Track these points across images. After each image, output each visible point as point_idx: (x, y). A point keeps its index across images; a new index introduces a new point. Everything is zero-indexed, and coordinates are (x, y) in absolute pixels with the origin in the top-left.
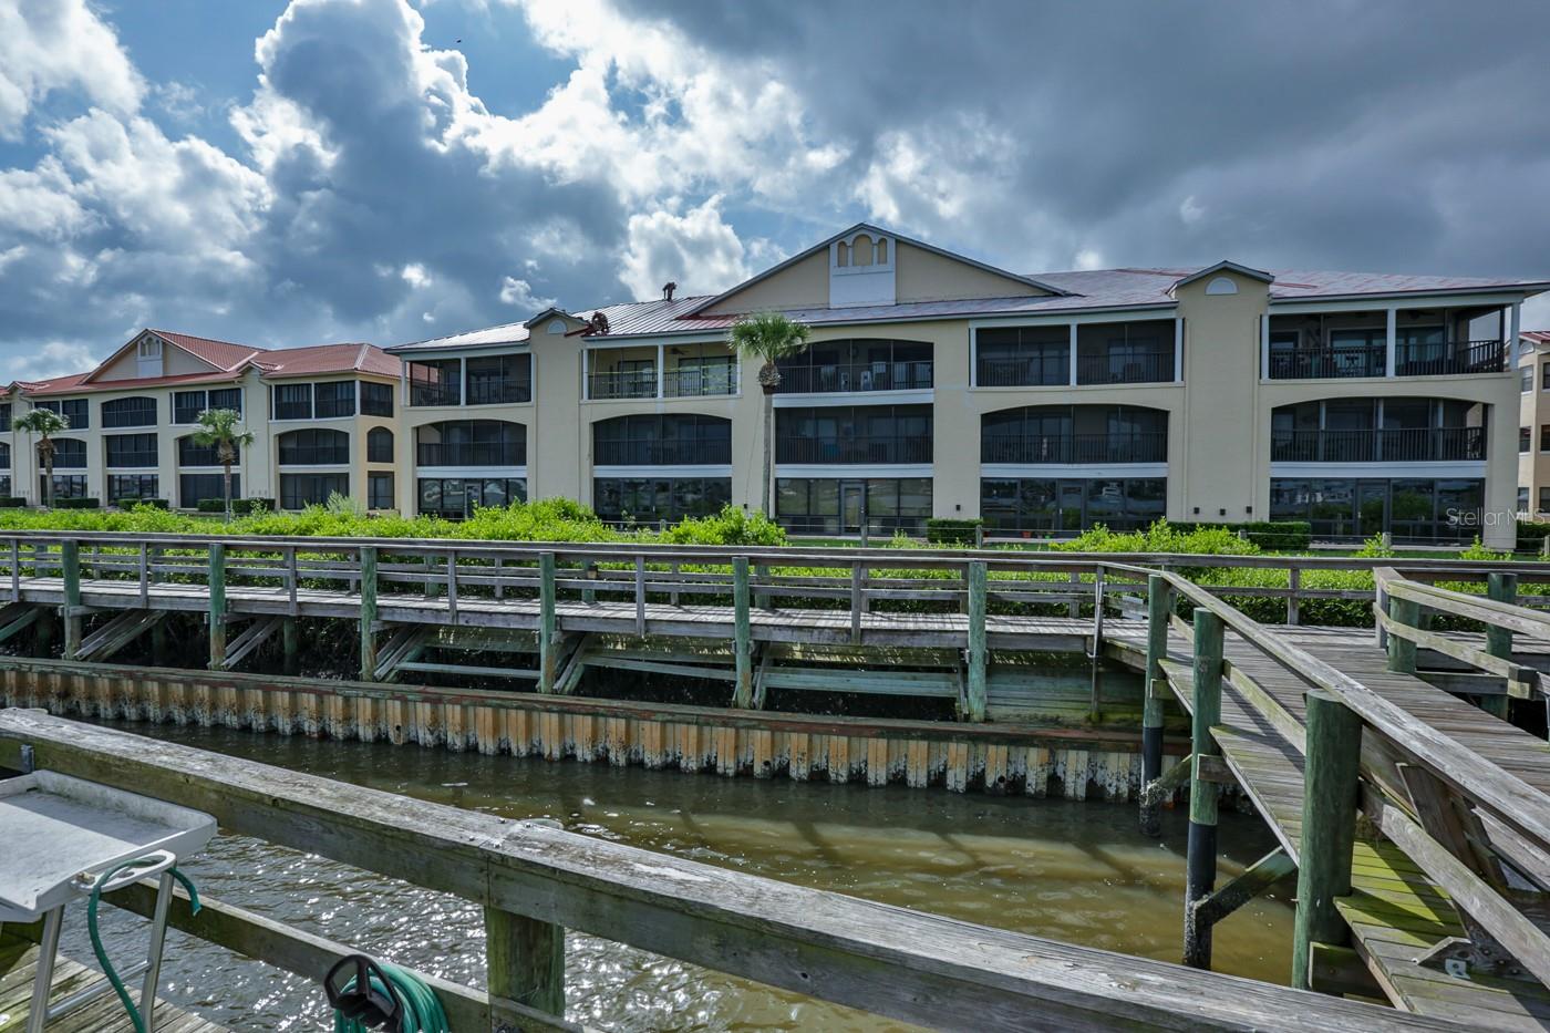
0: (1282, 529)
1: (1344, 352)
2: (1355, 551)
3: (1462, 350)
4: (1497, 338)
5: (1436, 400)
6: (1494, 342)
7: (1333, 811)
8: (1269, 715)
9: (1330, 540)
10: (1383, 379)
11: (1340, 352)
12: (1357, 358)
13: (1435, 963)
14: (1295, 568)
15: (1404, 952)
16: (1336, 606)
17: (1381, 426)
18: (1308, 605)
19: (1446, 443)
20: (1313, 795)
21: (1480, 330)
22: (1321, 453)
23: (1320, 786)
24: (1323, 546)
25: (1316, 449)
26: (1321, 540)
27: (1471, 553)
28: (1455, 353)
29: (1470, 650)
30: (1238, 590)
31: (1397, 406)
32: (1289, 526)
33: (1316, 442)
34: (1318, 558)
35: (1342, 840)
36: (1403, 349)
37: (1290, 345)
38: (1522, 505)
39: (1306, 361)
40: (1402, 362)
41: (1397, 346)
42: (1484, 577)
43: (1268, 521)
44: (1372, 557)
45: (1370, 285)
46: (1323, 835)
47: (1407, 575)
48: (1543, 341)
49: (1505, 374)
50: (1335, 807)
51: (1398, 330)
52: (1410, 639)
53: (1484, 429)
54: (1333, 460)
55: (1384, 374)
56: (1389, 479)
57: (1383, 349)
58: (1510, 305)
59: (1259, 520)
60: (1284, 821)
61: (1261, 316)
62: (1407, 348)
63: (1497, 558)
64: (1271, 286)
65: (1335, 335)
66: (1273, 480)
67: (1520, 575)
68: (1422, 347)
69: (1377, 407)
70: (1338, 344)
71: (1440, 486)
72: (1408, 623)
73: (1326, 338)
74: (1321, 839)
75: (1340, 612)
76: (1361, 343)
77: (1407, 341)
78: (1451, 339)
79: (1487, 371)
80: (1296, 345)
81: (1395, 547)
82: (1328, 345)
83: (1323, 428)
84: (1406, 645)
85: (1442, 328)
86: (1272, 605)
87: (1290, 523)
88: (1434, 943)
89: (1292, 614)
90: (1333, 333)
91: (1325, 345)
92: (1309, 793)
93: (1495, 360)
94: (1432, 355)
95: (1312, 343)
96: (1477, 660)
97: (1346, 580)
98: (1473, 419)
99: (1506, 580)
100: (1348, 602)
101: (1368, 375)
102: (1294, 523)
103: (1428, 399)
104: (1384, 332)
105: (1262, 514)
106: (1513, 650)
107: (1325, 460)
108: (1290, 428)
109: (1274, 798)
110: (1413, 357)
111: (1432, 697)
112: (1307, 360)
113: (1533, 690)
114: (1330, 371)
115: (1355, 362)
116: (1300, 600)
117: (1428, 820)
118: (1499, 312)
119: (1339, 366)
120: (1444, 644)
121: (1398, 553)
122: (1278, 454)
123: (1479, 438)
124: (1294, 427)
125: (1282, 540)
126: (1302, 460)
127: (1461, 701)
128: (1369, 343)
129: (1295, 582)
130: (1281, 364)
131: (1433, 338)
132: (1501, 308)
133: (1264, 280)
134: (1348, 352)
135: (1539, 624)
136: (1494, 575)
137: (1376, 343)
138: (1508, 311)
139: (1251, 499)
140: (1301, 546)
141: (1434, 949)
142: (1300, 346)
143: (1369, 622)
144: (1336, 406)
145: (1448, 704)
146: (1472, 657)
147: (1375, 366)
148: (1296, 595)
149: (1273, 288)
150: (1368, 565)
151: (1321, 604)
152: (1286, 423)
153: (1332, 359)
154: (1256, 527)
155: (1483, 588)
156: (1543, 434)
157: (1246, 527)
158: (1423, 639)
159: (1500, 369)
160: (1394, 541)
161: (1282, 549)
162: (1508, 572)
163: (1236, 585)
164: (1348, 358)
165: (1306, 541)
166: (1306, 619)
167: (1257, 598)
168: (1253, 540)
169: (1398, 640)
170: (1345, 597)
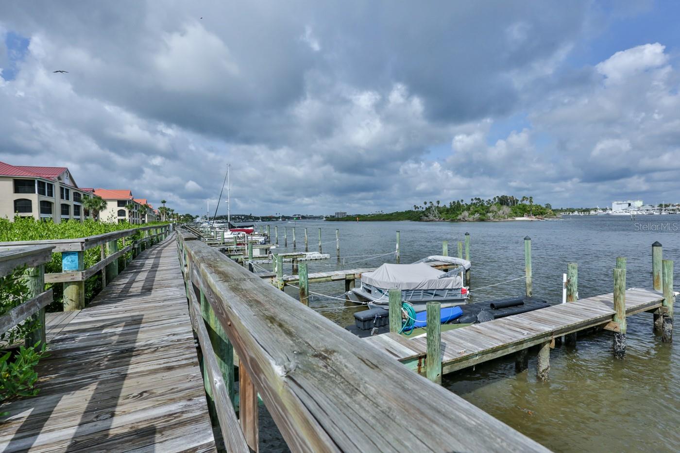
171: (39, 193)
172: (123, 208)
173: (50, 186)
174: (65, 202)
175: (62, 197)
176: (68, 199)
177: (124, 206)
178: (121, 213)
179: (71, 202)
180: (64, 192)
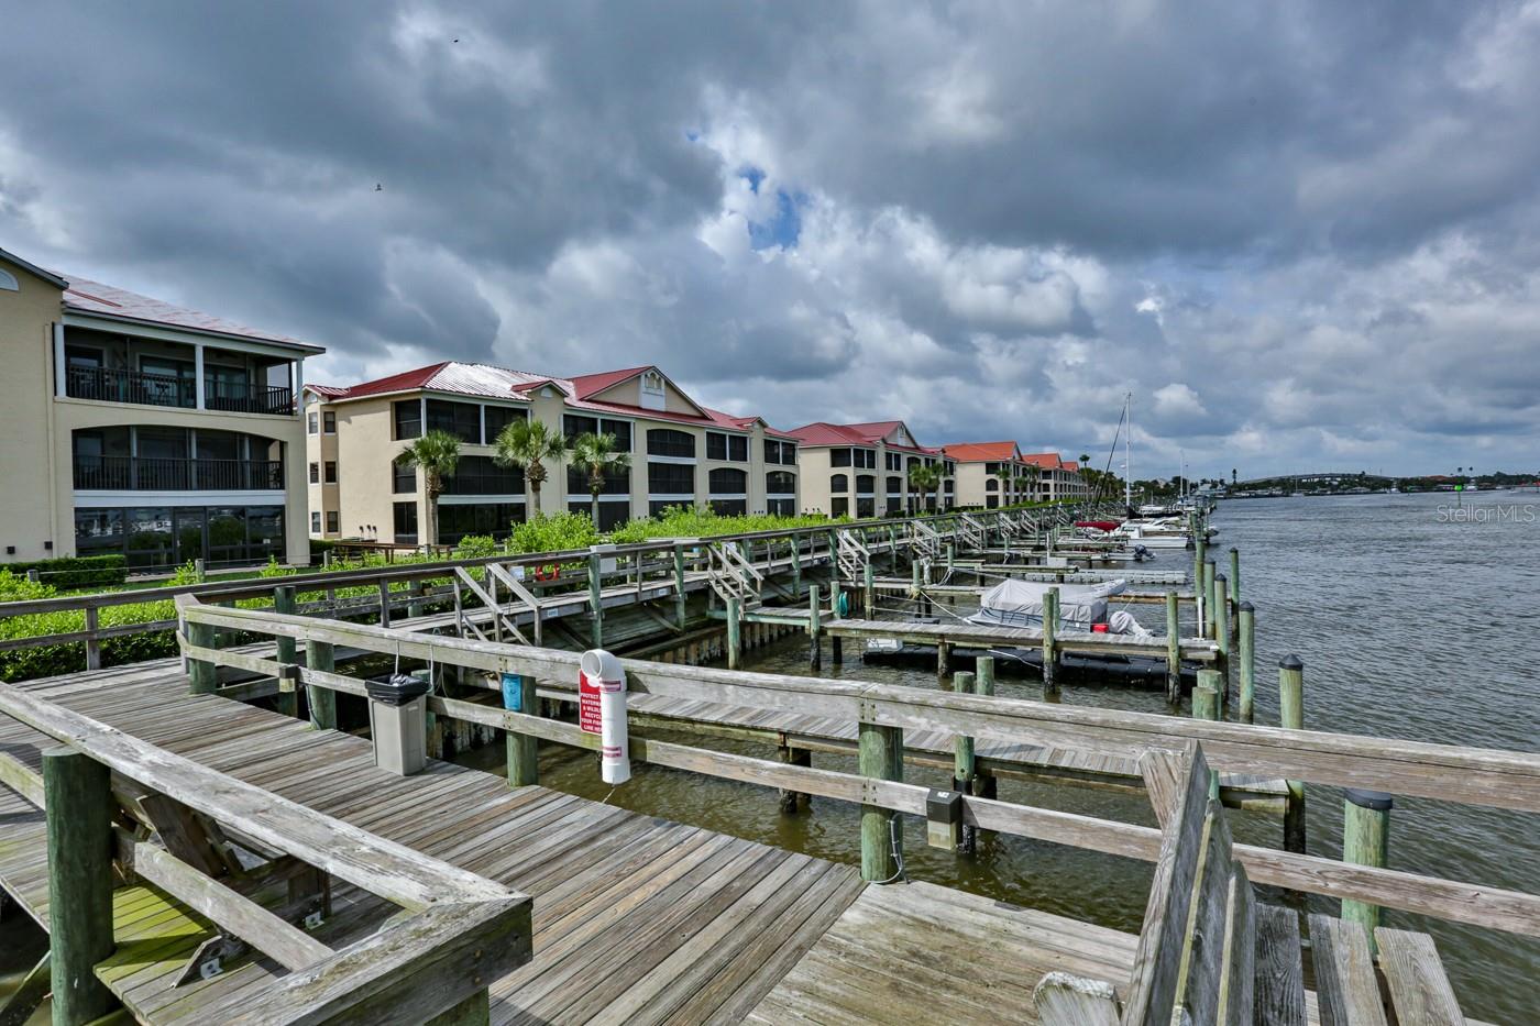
0: (91, 564)
1: (154, 379)
2: (166, 581)
3: (261, 390)
4: (287, 386)
5: (243, 435)
6: (285, 389)
7: (83, 874)
8: (23, 789)
9: (149, 571)
10: (194, 411)
11: (149, 378)
12: (167, 387)
13: (193, 976)
14: (91, 607)
15: (160, 985)
16: (143, 641)
17: (194, 456)
18: (113, 645)
19: (253, 473)
20: (58, 867)
21: (275, 377)
22: (134, 481)
23: (66, 854)
24: (142, 578)
25: (128, 477)
26: (140, 572)
27: (269, 571)
28: (258, 394)
29: (252, 660)
30: (17, 643)
31: (208, 437)
32: (100, 560)
33: (128, 469)
34: (128, 592)
35: (97, 900)
36: (212, 385)
37: (94, 363)
38: (316, 528)
39: (111, 384)
40: (211, 396)
41: (205, 381)
42: (271, 592)
43: (74, 557)
44: (184, 584)
45: (177, 317)
46: (74, 906)
47: (202, 599)
48: (323, 394)
49: (295, 418)
50: (85, 869)
51: (205, 366)
52: (207, 660)
53: (281, 463)
54: (147, 489)
55: (195, 406)
56: (205, 507)
57: (193, 381)
58: (295, 360)
59: (62, 556)
60: (39, 908)
61: (53, 325)
62: (215, 384)
63: (288, 574)
64: (64, 292)
65: (144, 361)
66: (77, 510)
67: (297, 586)
68: (229, 385)
69: (190, 438)
70: (148, 370)
71: (251, 513)
72: (205, 645)
73: (135, 362)
74: (73, 912)
75: (149, 646)
76: (172, 373)
77: (216, 378)
78: (252, 381)
79: (279, 414)
80: (101, 364)
81: (208, 573)
82: (138, 370)
83: (135, 454)
84: (205, 666)
85: (243, 371)
86: (68, 653)
87: (101, 557)
88: (190, 957)
89: (92, 658)
90: (142, 358)
91: (132, 368)
92: (53, 867)
93: (285, 406)
94: (238, 394)
95: (119, 365)
96: (259, 668)
97: (152, 611)
98: (273, 454)
99: (288, 592)
100: (156, 633)
101: (180, 405)
102: (107, 556)
103: (236, 433)
104: (192, 367)
105: (67, 549)
106: (297, 650)
107: (139, 489)
108: (98, 453)
109: (33, 884)
110: (222, 393)
111: (228, 710)
112: (113, 382)
113: (298, 682)
114: (139, 396)
115: (166, 390)
116: (102, 640)
117: (173, 842)
118: (287, 365)
119: (149, 392)
120: (234, 658)
121: (207, 578)
122: (81, 482)
123: (278, 470)
124: (103, 452)
125: (92, 576)
126: (113, 488)
127: (251, 706)
128: (180, 373)
129: (93, 623)
130: (82, 382)
131: (239, 379)
132: (289, 361)
133: (56, 284)
134: (158, 379)
135: (297, 627)
136: (278, 589)
137: (187, 374)
138: (294, 364)
139: (51, 534)
140: (116, 580)
141: (189, 962)
142: (105, 366)
143: (174, 651)
144: (146, 432)
145: (239, 713)
146: (254, 665)
147: (186, 399)
148: (96, 636)
149: (66, 296)
150: (170, 594)
151: (126, 641)
152: (93, 447)
153: (141, 384)
154: (58, 565)
155: (269, 602)
156: (327, 469)
157: (44, 566)
158: (218, 657)
159: (291, 413)
160: (207, 567)
161: (84, 587)
162: (290, 585)
163: (17, 637)
164: (157, 386)
165: (121, 575)
166: (109, 660)
167: (46, 648)
168: (46, 581)
169: (198, 663)
170: (152, 629)
171: (856, 465)
172: (993, 476)
173: (872, 454)
174: (893, 473)
175: (889, 467)
176: (898, 468)
177: (993, 473)
178: (991, 485)
179: (903, 474)
180: (892, 461)
